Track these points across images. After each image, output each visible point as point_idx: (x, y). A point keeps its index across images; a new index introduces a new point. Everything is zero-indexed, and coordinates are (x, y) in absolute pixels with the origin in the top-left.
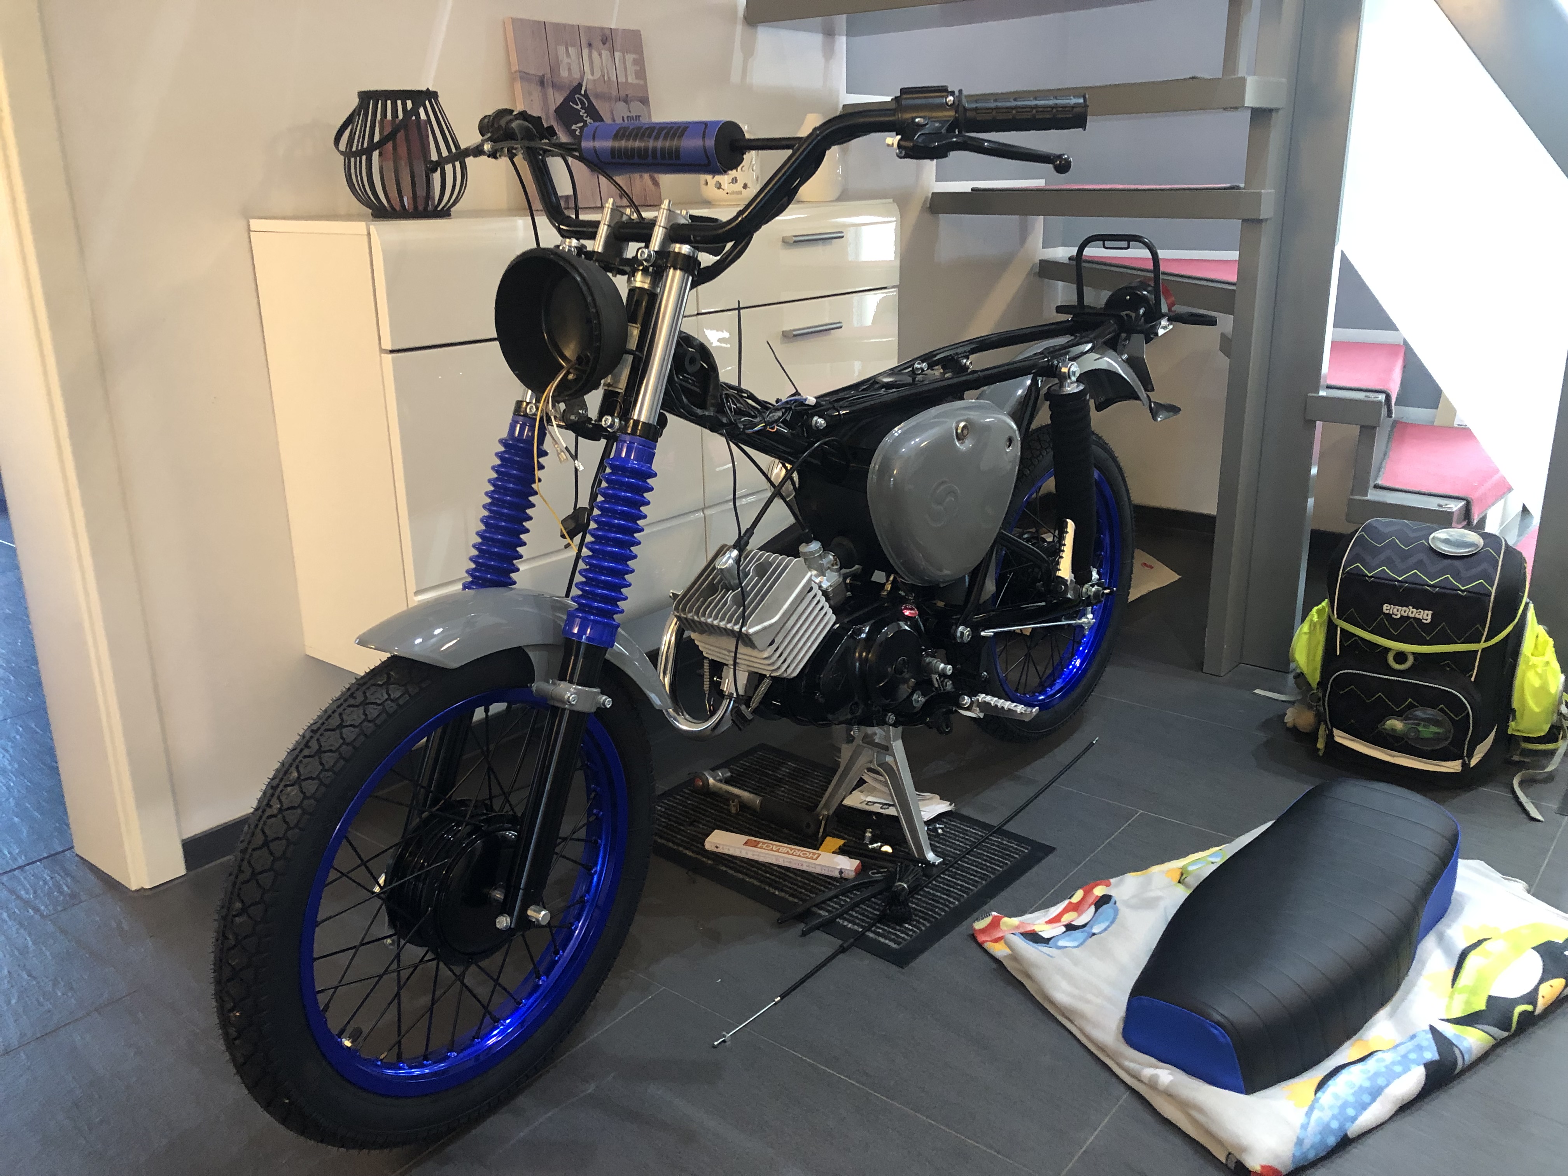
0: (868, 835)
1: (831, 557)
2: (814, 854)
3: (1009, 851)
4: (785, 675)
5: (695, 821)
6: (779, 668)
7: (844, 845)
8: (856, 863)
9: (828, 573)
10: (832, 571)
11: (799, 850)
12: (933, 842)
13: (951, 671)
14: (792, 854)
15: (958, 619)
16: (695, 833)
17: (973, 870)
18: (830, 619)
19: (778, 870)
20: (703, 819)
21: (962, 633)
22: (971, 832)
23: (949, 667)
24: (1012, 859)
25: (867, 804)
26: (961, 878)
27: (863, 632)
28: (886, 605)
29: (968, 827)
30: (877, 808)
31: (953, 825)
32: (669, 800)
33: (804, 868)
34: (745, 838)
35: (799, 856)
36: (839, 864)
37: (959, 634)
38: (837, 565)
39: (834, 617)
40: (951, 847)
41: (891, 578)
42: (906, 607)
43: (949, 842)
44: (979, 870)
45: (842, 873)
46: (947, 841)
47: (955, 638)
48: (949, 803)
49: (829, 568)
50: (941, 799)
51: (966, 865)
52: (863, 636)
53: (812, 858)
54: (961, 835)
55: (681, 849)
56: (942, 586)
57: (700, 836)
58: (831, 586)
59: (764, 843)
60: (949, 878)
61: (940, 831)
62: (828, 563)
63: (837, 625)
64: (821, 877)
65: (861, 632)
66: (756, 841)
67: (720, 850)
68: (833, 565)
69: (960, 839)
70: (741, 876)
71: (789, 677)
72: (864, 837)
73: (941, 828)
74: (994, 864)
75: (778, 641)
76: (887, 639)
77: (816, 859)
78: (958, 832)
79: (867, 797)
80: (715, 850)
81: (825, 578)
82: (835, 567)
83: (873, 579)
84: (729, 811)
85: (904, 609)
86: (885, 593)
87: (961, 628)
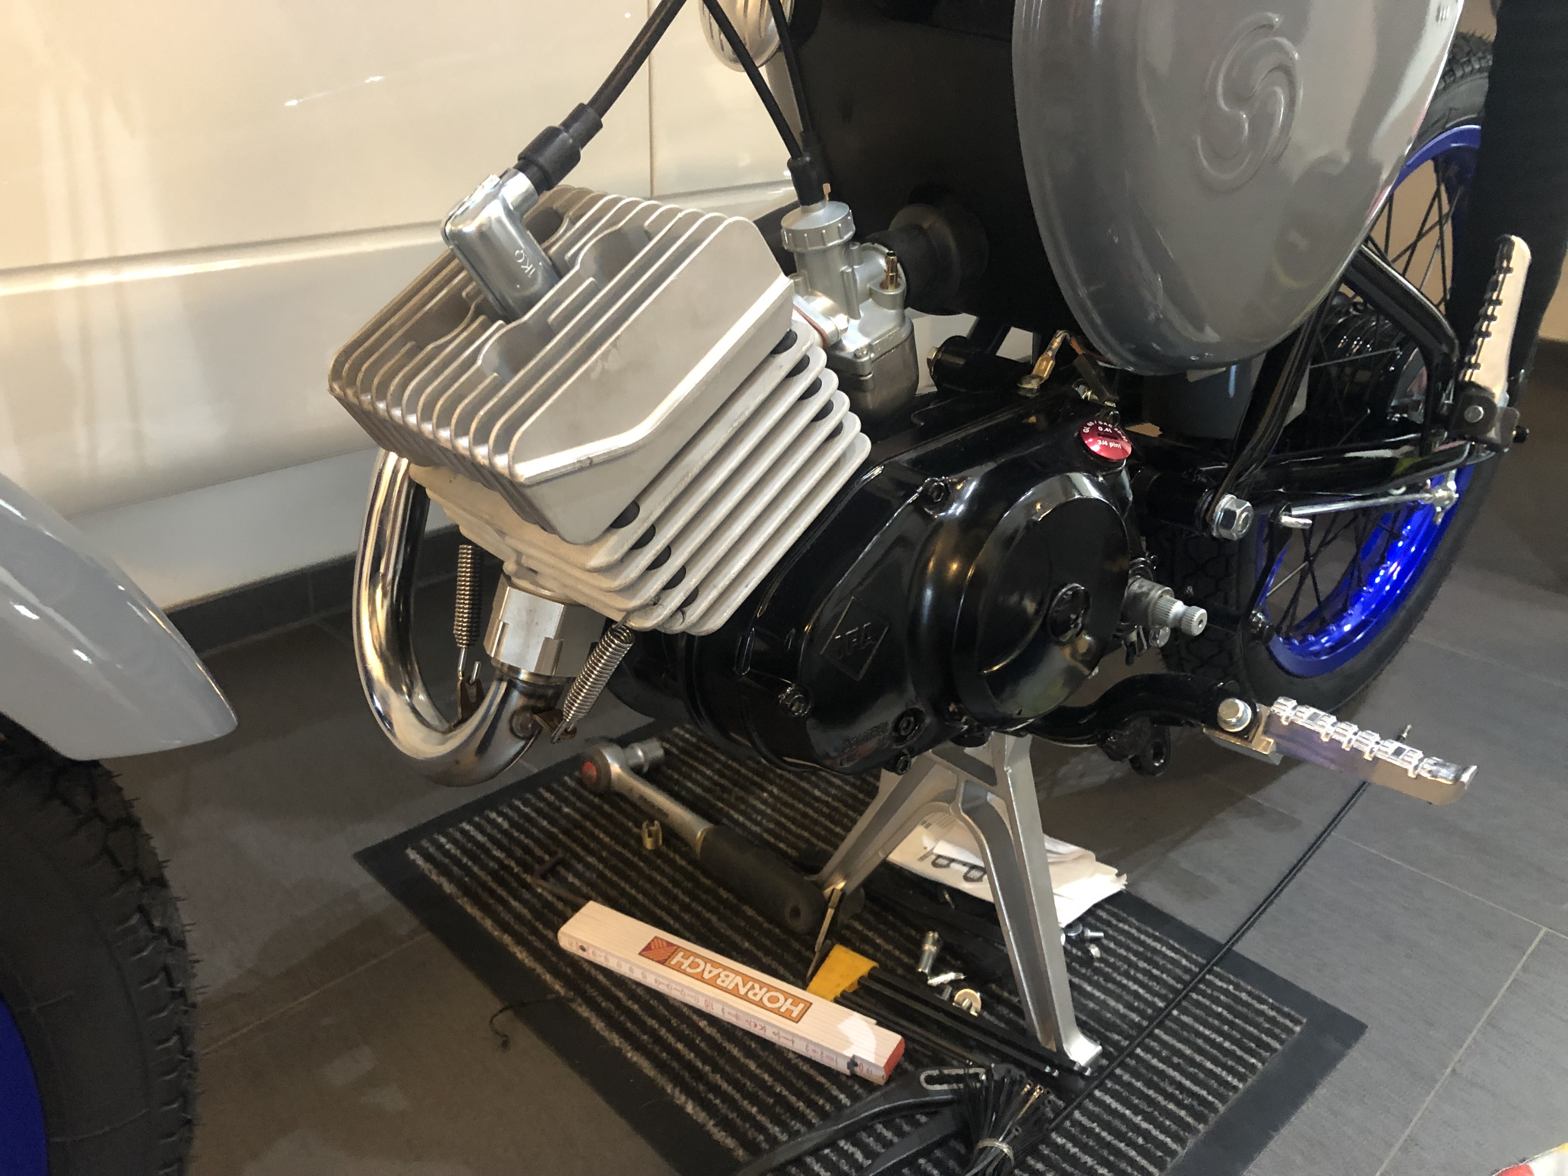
0: (930, 948)
1: (882, 262)
2: (797, 1000)
3: (1257, 1026)
4: (678, 627)
5: (563, 863)
6: (656, 602)
7: (871, 975)
8: (893, 1039)
9: (867, 308)
10: (880, 302)
11: (762, 984)
12: (1076, 980)
13: (1202, 627)
14: (745, 998)
15: (1223, 474)
16: (550, 898)
17: (1173, 1081)
18: (851, 448)
19: (709, 1030)
20: (580, 859)
21: (1230, 515)
22: (1165, 956)
23: (1200, 613)
24: (1266, 1054)
25: (934, 864)
26: (1143, 1106)
27: (958, 497)
28: (1033, 419)
29: (1156, 939)
30: (953, 877)
31: (1123, 932)
32: (526, 803)
33: (769, 1035)
34: (648, 932)
35: (760, 1004)
36: (849, 1043)
37: (1219, 515)
38: (897, 286)
39: (865, 447)
40: (1119, 999)
41: (1056, 343)
42: (1094, 428)
43: (1114, 982)
44: (1188, 1083)
45: (856, 1065)
46: (1108, 978)
47: (1207, 525)
48: (1116, 871)
49: (871, 294)
50: (1098, 860)
51: (1155, 1062)
52: (957, 509)
53: (787, 1015)
54: (1142, 964)
55: (507, 939)
56: (1193, 376)
57: (560, 906)
58: (870, 348)
59: (688, 954)
60: (1115, 1105)
61: (1095, 951)
62: (871, 278)
63: (877, 471)
64: (805, 1068)
65: (947, 496)
66: (670, 944)
67: (588, 955)
68: (883, 286)
69: (1140, 976)
70: (617, 1040)
71: (693, 632)
72: (917, 956)
73: (1095, 941)
74: (1224, 1067)
75: (650, 511)
76: (1032, 526)
77: (797, 1020)
78: (1136, 953)
79: (937, 840)
80: (580, 953)
81: (855, 323)
82: (891, 292)
83: (1000, 353)
84: (640, 840)
85: (1089, 435)
86: (1034, 385)
87: (1227, 501)
